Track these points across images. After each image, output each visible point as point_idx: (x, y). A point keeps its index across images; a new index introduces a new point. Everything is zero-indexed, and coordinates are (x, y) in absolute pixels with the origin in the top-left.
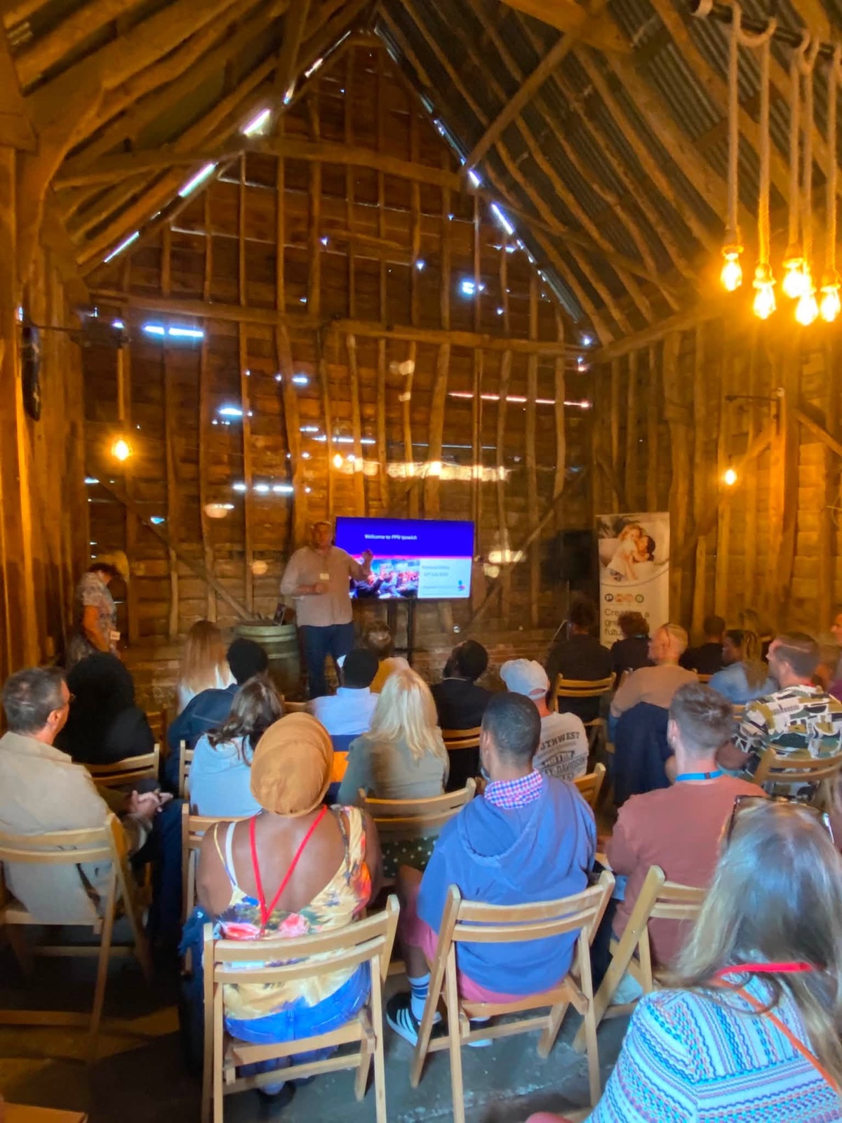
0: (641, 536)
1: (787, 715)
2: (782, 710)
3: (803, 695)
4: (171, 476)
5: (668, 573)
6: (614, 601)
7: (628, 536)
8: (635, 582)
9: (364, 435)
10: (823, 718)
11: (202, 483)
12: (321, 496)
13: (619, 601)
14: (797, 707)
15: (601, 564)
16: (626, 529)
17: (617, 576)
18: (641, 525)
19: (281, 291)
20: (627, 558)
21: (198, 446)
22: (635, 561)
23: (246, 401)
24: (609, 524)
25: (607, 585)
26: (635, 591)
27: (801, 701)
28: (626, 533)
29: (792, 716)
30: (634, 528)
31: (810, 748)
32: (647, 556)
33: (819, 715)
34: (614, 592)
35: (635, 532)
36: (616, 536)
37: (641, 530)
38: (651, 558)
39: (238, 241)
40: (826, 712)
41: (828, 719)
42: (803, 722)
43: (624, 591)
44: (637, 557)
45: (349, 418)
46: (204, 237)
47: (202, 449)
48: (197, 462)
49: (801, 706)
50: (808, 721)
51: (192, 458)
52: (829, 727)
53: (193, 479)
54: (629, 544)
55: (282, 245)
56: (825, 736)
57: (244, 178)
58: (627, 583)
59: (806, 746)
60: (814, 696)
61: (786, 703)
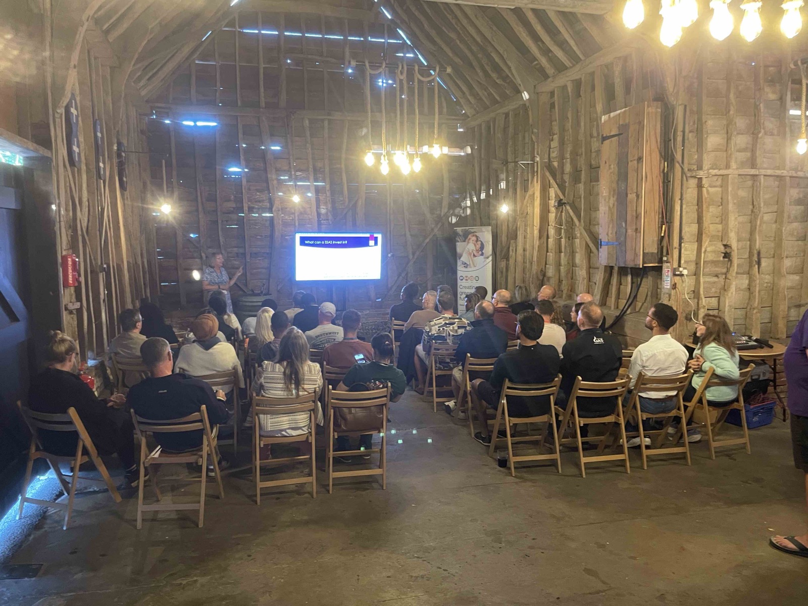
0: (477, 241)
1: (437, 327)
2: (436, 324)
3: (446, 318)
4: (200, 209)
5: (491, 263)
6: (464, 281)
7: (471, 241)
8: (475, 269)
9: (316, 180)
10: (453, 327)
11: (219, 214)
12: (291, 218)
13: (467, 280)
14: (441, 323)
15: (458, 258)
16: (470, 236)
17: (466, 265)
18: (477, 234)
19: (262, 94)
20: (470, 254)
21: (216, 192)
22: (474, 256)
23: (243, 162)
24: (461, 233)
25: (461, 271)
26: (474, 274)
27: (444, 321)
28: (470, 239)
29: (439, 327)
30: (474, 236)
31: (448, 341)
32: (480, 253)
33: (451, 326)
34: (464, 274)
35: (474, 238)
36: (464, 241)
37: (477, 237)
38: (482, 254)
39: (235, 66)
40: (456, 325)
41: (456, 328)
42: (443, 329)
43: (469, 275)
44: (476, 254)
45: (307, 170)
46: (215, 65)
47: (218, 193)
48: (216, 201)
49: (443, 323)
50: (445, 329)
51: (212, 198)
52: (456, 331)
53: (214, 211)
54: (471, 246)
55: (262, 66)
56: (453, 335)
57: (237, 27)
58: (470, 269)
59: (446, 340)
60: (450, 318)
61: (437, 322)
